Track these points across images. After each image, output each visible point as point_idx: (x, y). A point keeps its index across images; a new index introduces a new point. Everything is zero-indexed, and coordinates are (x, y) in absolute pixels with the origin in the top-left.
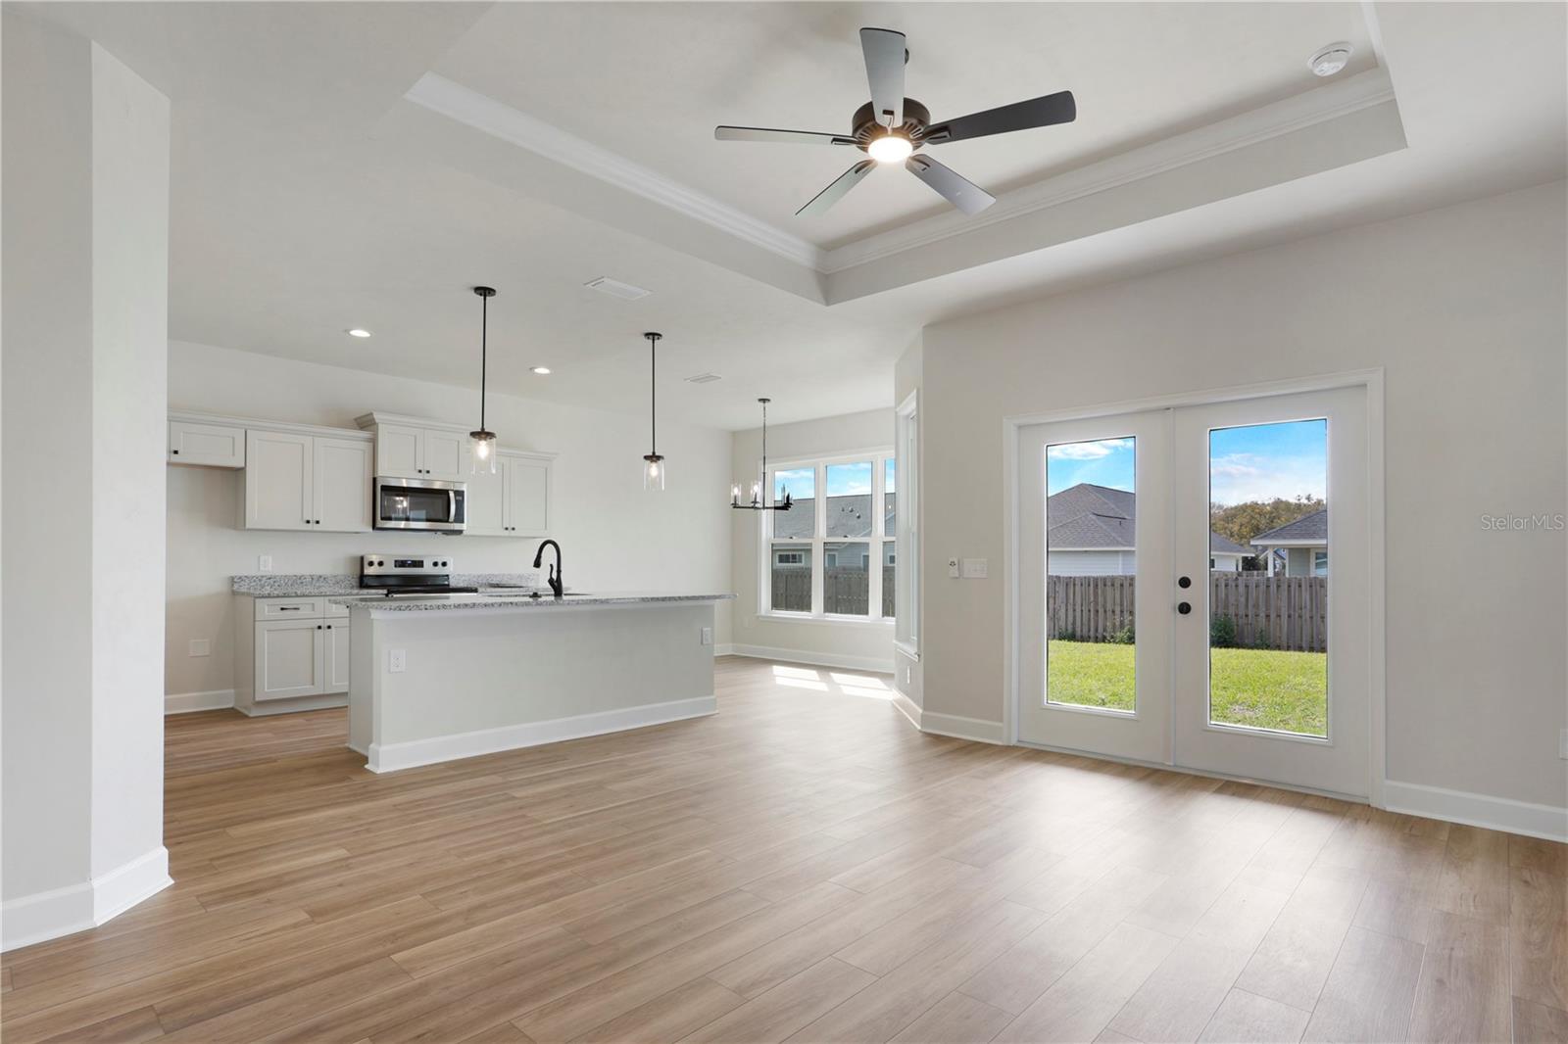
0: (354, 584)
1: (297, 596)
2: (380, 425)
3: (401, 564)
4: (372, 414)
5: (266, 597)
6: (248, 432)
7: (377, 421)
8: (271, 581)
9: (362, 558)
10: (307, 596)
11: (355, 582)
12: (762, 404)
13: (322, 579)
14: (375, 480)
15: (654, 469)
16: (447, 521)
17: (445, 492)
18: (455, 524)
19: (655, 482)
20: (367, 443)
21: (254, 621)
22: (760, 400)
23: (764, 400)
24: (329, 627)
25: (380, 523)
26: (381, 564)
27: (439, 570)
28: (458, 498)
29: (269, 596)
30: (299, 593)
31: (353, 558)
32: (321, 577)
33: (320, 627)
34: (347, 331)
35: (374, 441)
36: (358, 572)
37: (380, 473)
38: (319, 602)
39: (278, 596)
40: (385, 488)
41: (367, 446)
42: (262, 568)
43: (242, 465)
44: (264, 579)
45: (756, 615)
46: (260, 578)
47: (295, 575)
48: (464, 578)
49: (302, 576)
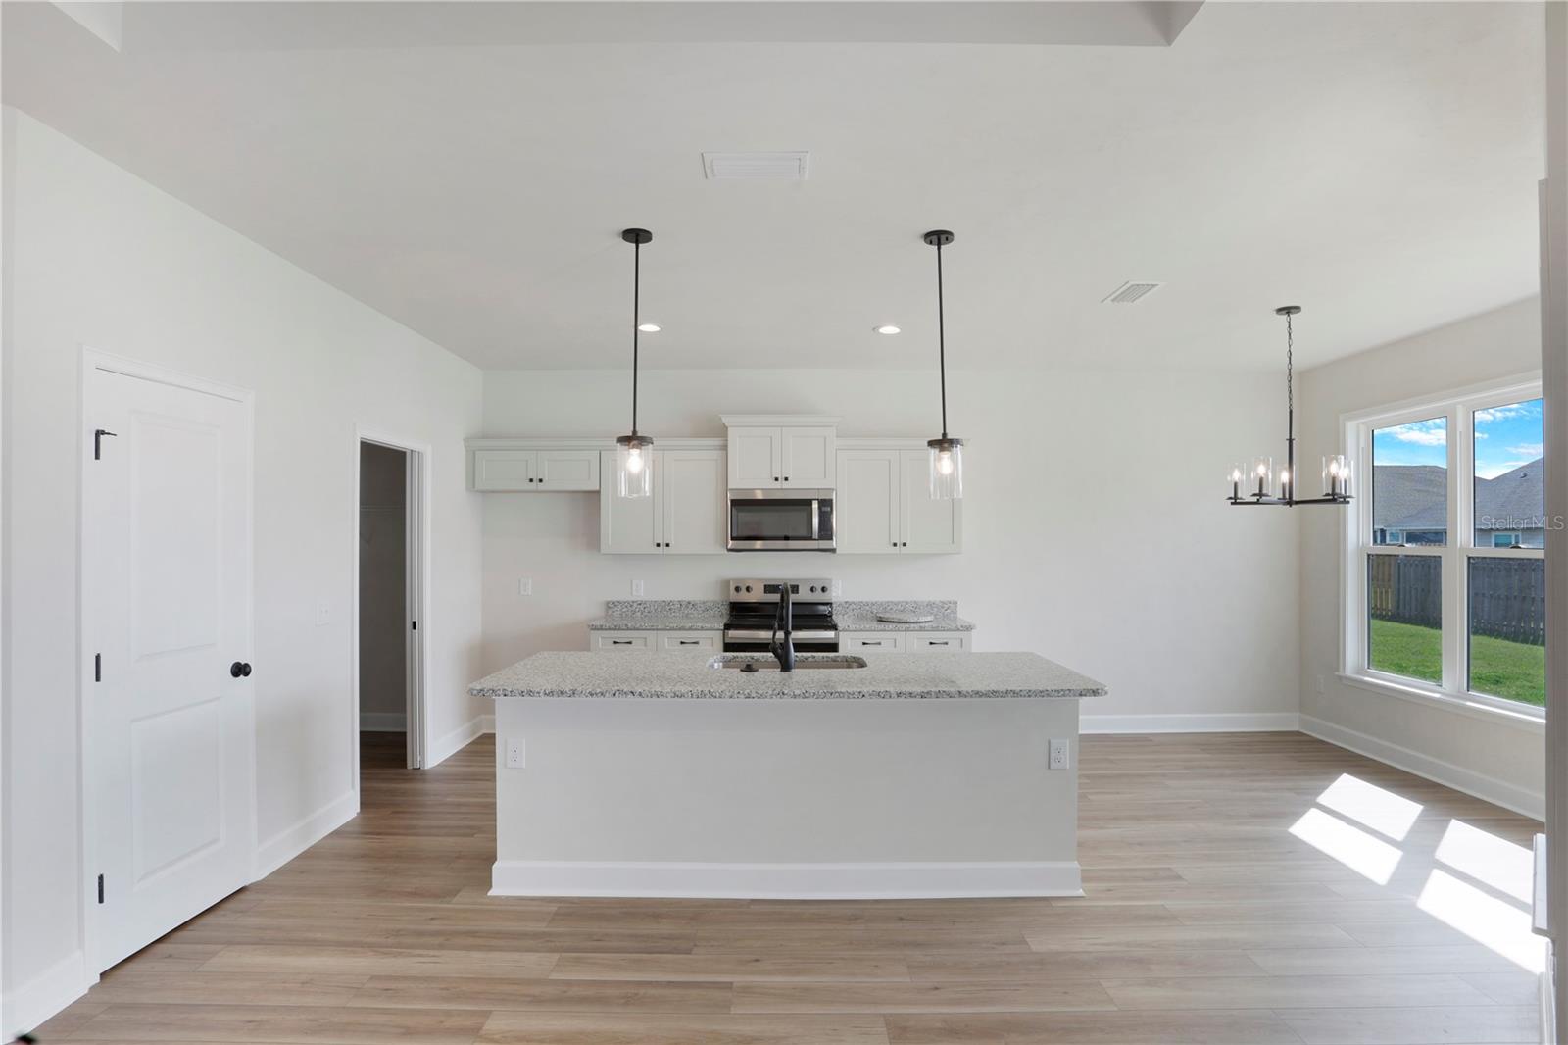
0: (724, 611)
1: (628, 629)
2: (730, 431)
3: (772, 589)
4: (720, 418)
5: (598, 630)
6: (602, 453)
7: (727, 426)
8: (642, 607)
9: (729, 582)
10: (638, 630)
11: (725, 609)
12: (1284, 317)
13: (691, 606)
14: (733, 495)
15: (945, 464)
16: (811, 538)
17: (809, 502)
18: (821, 542)
19: (947, 484)
20: (720, 452)
22: (1280, 310)
23: (1287, 310)
25: (731, 544)
26: (748, 590)
27: (818, 597)
28: (824, 509)
29: (601, 628)
30: (630, 625)
31: (724, 582)
32: (689, 603)
35: (725, 448)
36: (727, 598)
37: (732, 485)
39: (609, 629)
40: (736, 503)
41: (717, 456)
42: (634, 593)
43: (597, 488)
44: (635, 605)
45: (1336, 673)
46: (631, 604)
47: (664, 601)
48: (853, 606)
49: (671, 601)
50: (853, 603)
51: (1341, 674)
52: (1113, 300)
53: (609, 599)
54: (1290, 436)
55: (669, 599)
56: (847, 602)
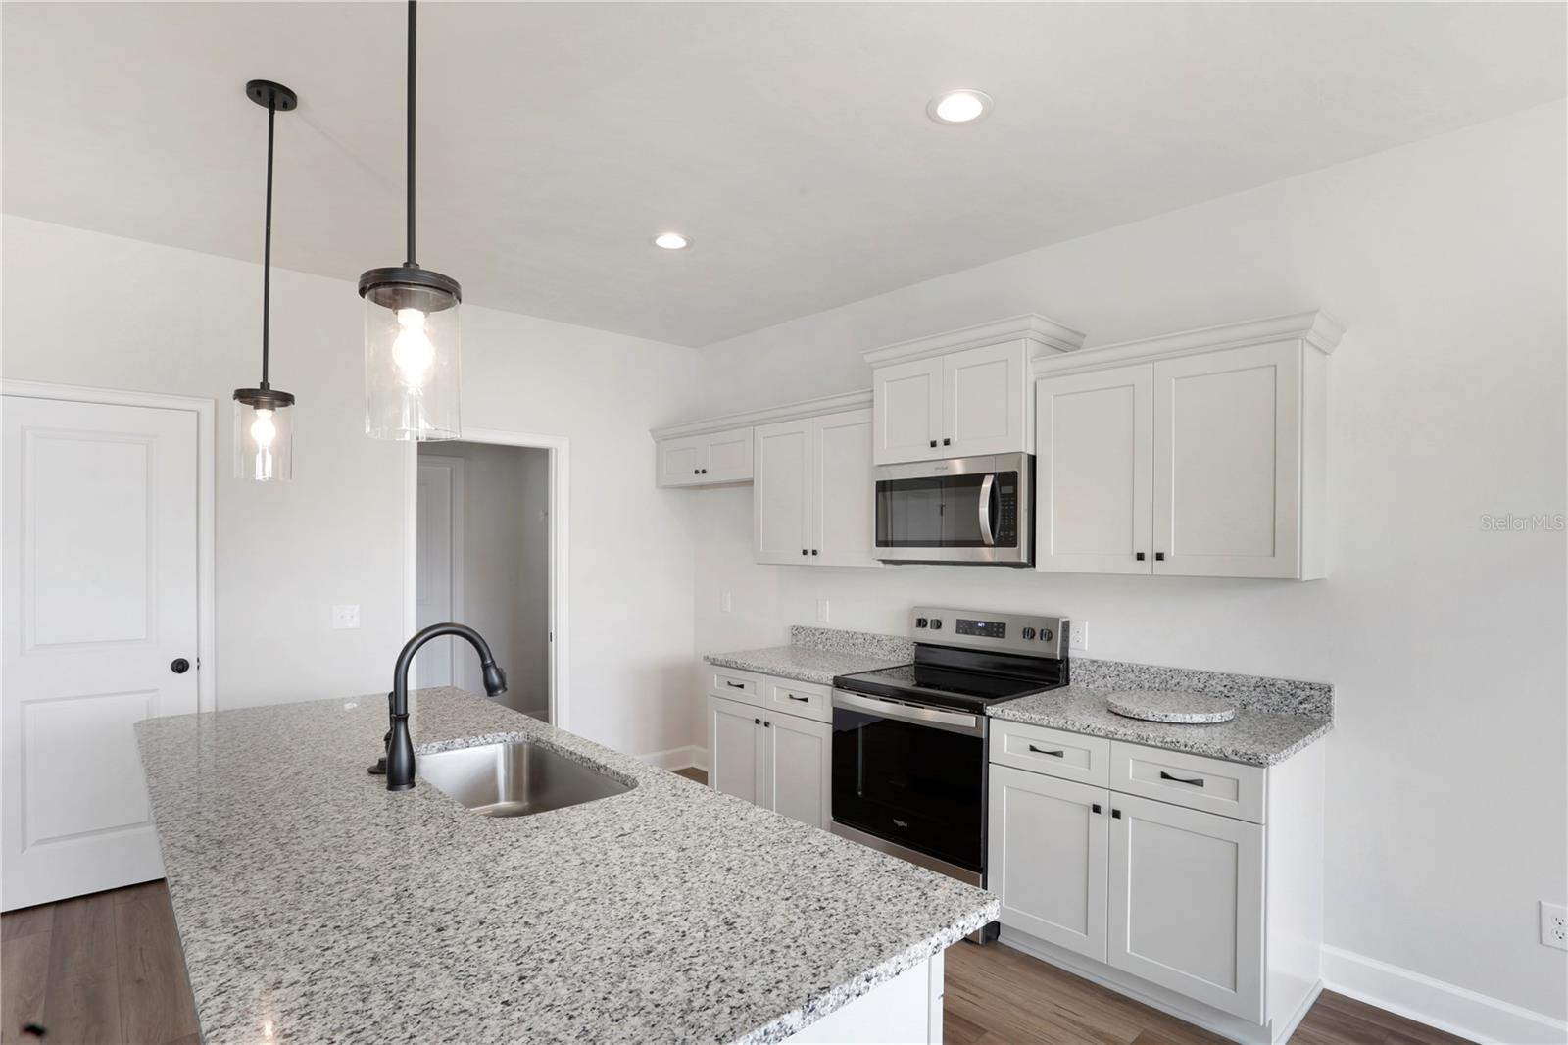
0: (914, 655)
1: (738, 668)
6: (755, 430)
11: (913, 651)
13: (876, 642)
18: (997, 550)
24: (767, 725)
25: (877, 552)
26: (937, 624)
28: (1004, 489)
32: (874, 638)
33: (757, 722)
39: (722, 665)
44: (817, 634)
46: (814, 632)
47: (847, 633)
48: (1104, 670)
49: (855, 633)
50: (1105, 663)
56: (1096, 661)
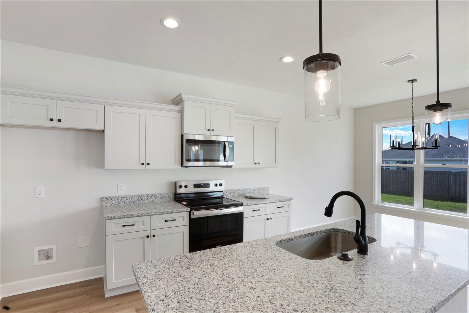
0: (171, 199)
1: (133, 217)
2: (185, 101)
3: (197, 186)
4: (181, 94)
5: (113, 219)
6: (106, 106)
7: (183, 99)
8: (124, 199)
9: (176, 183)
10: (139, 216)
11: (172, 197)
13: (153, 197)
14: (182, 136)
17: (222, 143)
21: (106, 235)
23: (412, 81)
24: (154, 236)
25: (185, 163)
26: (186, 186)
27: (218, 189)
28: (230, 146)
29: (114, 218)
31: (171, 183)
32: (152, 195)
33: (148, 237)
34: (161, 21)
35: (182, 112)
36: (173, 191)
37: (185, 132)
38: (147, 219)
39: (120, 218)
40: (188, 141)
41: (177, 115)
42: (119, 191)
43: (102, 128)
44: (120, 198)
45: (372, 204)
46: (117, 198)
47: (138, 195)
48: (231, 192)
49: (142, 195)
50: (231, 190)
51: (373, 204)
52: (385, 63)
53: (103, 196)
54: (413, 125)
55: (140, 193)
56: (228, 190)
